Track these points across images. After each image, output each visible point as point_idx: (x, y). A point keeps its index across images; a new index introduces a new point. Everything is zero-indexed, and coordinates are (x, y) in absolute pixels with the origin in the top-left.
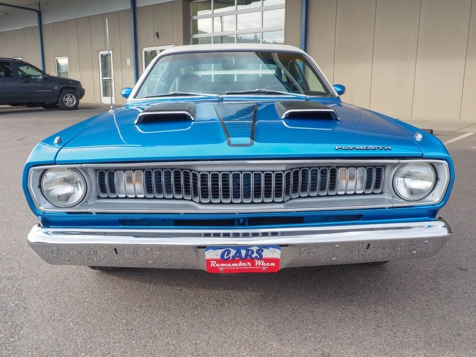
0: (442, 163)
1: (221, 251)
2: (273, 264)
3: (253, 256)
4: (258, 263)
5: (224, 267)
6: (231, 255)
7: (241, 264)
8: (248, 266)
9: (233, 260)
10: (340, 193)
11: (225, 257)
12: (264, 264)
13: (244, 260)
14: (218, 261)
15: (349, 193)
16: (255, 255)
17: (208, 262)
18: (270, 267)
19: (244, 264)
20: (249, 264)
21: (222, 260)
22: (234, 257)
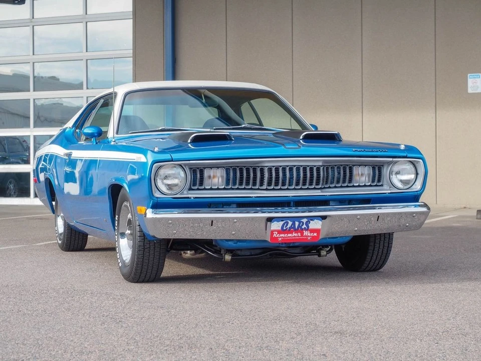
0: (419, 161)
1: (282, 223)
2: (315, 234)
3: (303, 227)
4: (306, 233)
5: (282, 237)
6: (288, 227)
7: (294, 234)
8: (298, 236)
9: (289, 231)
10: (355, 185)
11: (284, 228)
12: (309, 234)
13: (296, 231)
14: (279, 232)
15: (361, 185)
16: (304, 226)
17: (272, 232)
18: (313, 237)
19: (296, 235)
20: (299, 234)
21: (282, 231)
22: (291, 227)
